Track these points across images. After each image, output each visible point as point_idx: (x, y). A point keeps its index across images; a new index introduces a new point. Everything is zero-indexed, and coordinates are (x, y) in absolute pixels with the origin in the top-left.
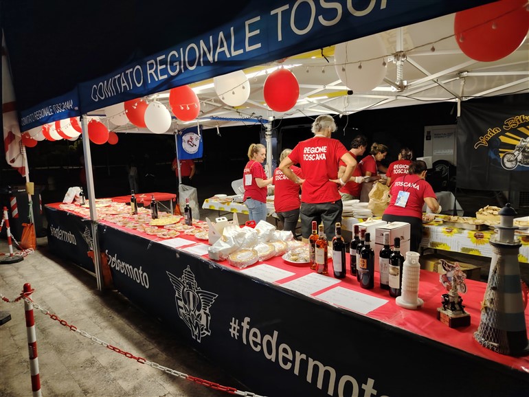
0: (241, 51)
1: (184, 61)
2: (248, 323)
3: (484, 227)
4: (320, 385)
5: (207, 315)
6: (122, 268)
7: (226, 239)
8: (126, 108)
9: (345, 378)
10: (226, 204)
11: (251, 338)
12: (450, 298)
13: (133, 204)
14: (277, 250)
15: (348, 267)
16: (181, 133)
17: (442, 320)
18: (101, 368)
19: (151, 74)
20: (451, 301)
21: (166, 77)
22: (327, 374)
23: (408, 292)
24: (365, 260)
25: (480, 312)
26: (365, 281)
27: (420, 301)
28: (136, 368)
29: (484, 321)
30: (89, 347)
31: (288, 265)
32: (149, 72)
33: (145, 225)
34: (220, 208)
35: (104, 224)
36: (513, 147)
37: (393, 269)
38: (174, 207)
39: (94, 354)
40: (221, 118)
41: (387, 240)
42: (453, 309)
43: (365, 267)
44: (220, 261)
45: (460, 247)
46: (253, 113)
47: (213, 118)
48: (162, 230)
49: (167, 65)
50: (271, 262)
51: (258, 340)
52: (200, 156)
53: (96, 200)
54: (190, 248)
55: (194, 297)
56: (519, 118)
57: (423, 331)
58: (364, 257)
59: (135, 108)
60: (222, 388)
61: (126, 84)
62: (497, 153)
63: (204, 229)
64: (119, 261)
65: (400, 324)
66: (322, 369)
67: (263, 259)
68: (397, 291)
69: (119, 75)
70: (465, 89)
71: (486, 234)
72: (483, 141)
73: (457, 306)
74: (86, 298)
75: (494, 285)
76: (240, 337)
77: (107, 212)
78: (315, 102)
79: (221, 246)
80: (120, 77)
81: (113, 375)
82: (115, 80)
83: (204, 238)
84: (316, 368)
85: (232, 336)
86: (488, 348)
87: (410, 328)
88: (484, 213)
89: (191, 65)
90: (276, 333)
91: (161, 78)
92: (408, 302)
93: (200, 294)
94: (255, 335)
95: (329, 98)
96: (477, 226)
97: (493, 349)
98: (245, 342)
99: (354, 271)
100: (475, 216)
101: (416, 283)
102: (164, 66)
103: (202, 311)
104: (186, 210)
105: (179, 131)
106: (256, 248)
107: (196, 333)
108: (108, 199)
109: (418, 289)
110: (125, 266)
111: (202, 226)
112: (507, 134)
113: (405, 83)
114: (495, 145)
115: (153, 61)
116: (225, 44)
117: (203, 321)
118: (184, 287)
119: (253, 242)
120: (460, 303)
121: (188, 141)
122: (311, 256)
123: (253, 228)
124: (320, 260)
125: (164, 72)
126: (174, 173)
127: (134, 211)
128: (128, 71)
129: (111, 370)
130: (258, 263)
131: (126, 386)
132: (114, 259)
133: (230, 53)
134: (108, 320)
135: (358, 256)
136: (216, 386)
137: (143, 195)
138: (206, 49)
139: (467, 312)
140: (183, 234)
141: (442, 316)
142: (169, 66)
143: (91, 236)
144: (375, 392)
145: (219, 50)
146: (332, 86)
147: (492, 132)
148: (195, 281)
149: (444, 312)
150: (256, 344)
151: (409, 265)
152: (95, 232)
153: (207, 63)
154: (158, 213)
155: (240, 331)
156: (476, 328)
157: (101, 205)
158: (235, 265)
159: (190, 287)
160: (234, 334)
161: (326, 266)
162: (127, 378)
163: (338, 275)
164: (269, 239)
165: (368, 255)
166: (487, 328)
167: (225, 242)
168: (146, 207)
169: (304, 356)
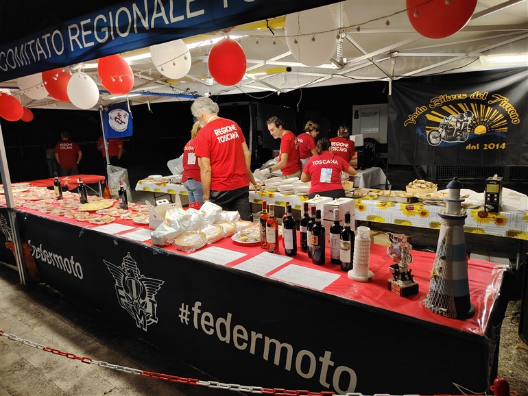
0: (182, 18)
1: (114, 27)
2: (199, 308)
3: (414, 200)
4: (277, 362)
5: (153, 303)
6: (50, 259)
7: (170, 223)
8: (44, 79)
9: (302, 353)
10: (162, 185)
11: (203, 322)
12: (400, 269)
13: (56, 188)
14: (225, 231)
15: (299, 244)
16: (107, 109)
17: (393, 290)
18: (33, 370)
19: (74, 41)
20: (401, 272)
21: (92, 44)
22: (284, 350)
23: (360, 265)
24: (317, 237)
25: (428, 280)
26: (317, 257)
27: (370, 274)
28: (75, 365)
29: (434, 288)
30: (17, 348)
31: (238, 246)
32: (71, 38)
33: (73, 211)
34: (155, 189)
35: (24, 211)
36: (437, 124)
37: (345, 244)
38: (103, 190)
39: (24, 355)
40: (153, 93)
41: (337, 216)
42: (403, 279)
43: (317, 244)
44: (165, 246)
45: (393, 219)
46: (188, 89)
47: (144, 93)
48: (94, 215)
49: (93, 31)
50: (220, 244)
51: (211, 324)
52: (130, 134)
53: (13, 185)
54: (129, 234)
55: (137, 285)
56: (443, 97)
57: (377, 302)
58: (315, 234)
59: (56, 79)
60: (182, 380)
61: (42, 51)
62: (424, 130)
63: (143, 212)
64: (45, 251)
65: (355, 297)
66: (279, 346)
67: (212, 241)
68: (348, 265)
69: (33, 41)
70: (395, 69)
71: (417, 206)
72: (412, 119)
73: (407, 276)
74: (8, 294)
75: (443, 255)
76: (191, 322)
77: (26, 198)
78: (253, 78)
79: (164, 231)
80: (35, 43)
81: (48, 376)
82: (28, 46)
83: (143, 222)
84: (273, 346)
85: (182, 322)
86: (438, 313)
87: (365, 301)
88: (414, 186)
89: (123, 32)
90: (229, 316)
91: (86, 45)
92: (360, 275)
93: (143, 282)
94: (207, 319)
95: (268, 74)
96: (408, 199)
97: (442, 315)
98: (196, 326)
99: (305, 248)
100: (405, 190)
101: (367, 257)
102: (90, 32)
103: (147, 299)
104: (120, 193)
105: (104, 107)
106: (203, 231)
107: (141, 322)
108: (25, 184)
109: (369, 262)
110: (52, 257)
111: (140, 210)
112: (433, 112)
113: (345, 60)
114: (423, 122)
115: (75, 26)
116: (163, 9)
117: (149, 309)
118: (125, 275)
119: (200, 224)
120: (409, 273)
121: (116, 118)
122: (262, 235)
123: (199, 209)
124: (271, 239)
125: (89, 39)
126: (101, 153)
127: (58, 195)
128: (45, 37)
129: (44, 371)
130: (206, 246)
131: (65, 386)
132: (39, 249)
133: (169, 20)
134: (37, 317)
135: (309, 233)
136: (176, 379)
137: (67, 178)
138: (139, 14)
139: (416, 281)
140: (119, 219)
141: (392, 286)
142: (95, 32)
143: (9, 225)
144: (332, 364)
145: (155, 15)
146: (272, 62)
147: (420, 110)
148: (137, 268)
149: (395, 282)
150: (208, 328)
151: (361, 239)
152: (14, 221)
153: (141, 29)
154: (88, 196)
155: (191, 316)
156: (424, 295)
157: (17, 190)
158: (183, 249)
159: (132, 275)
160: (184, 320)
161: (277, 243)
162: (65, 377)
163: (290, 252)
164: (216, 221)
165: (319, 232)
166: (436, 295)
167: (169, 226)
168: (72, 191)
169: (260, 336)
